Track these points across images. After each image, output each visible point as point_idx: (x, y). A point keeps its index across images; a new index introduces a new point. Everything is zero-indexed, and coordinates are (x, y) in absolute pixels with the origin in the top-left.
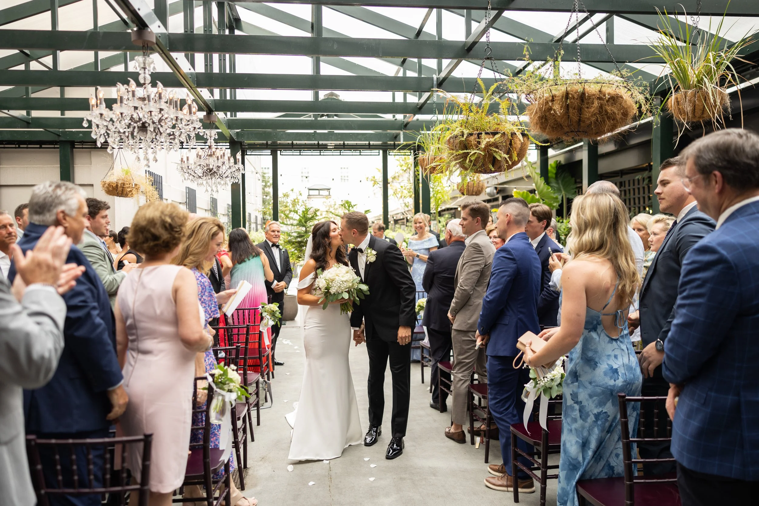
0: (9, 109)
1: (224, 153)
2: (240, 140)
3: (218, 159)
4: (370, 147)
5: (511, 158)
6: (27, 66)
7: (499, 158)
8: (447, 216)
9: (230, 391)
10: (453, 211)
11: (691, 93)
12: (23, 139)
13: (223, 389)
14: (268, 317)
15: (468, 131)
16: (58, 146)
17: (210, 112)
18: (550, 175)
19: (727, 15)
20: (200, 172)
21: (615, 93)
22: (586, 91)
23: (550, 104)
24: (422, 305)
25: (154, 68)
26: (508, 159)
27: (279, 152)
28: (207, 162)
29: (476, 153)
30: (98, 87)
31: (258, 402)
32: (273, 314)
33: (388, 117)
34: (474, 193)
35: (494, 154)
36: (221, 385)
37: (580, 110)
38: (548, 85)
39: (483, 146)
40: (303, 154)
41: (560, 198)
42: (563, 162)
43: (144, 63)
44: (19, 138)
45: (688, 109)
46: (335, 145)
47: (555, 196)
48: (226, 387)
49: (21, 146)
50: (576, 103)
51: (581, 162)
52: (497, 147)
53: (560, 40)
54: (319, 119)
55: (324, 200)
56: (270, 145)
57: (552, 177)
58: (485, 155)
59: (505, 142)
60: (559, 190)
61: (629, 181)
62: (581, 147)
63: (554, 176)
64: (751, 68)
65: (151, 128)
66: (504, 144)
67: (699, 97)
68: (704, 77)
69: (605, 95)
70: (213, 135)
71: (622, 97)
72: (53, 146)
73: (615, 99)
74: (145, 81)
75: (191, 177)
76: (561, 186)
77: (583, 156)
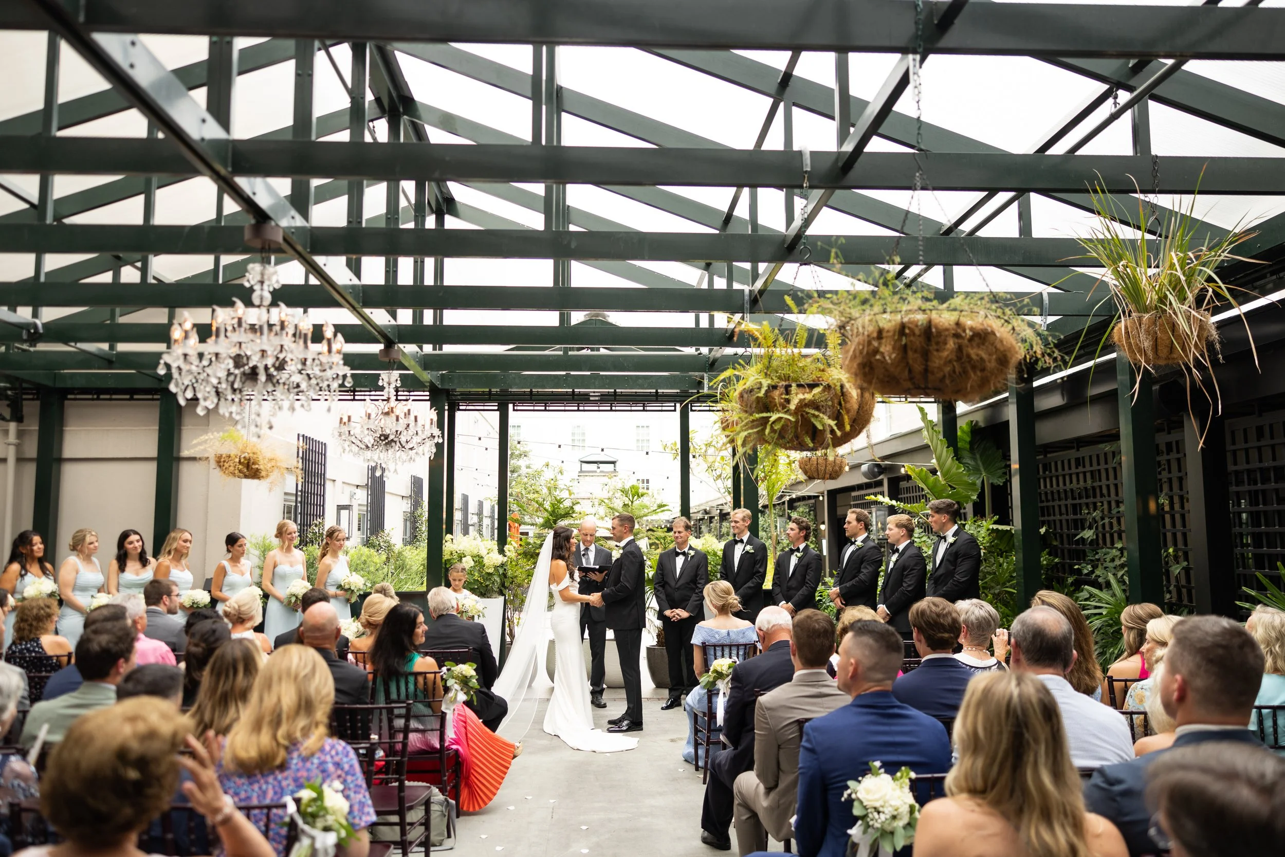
0: (77, 340)
1: (409, 410)
2: (446, 387)
3: (397, 420)
4: (657, 398)
5: (840, 425)
6: (117, 275)
7: (820, 427)
8: (801, 509)
9: (327, 829)
10: (813, 501)
11: (1149, 318)
12: (104, 386)
13: (313, 825)
14: (457, 687)
15: (769, 381)
16: (158, 397)
17: (390, 345)
18: (960, 445)
19: (1200, 192)
20: (369, 440)
21: (981, 327)
22: (933, 323)
23: (875, 344)
24: (719, 669)
25: (277, 282)
26: (835, 428)
27: (511, 406)
28: (382, 424)
29: (780, 418)
30: (215, 307)
31: (428, 837)
32: (464, 681)
33: (689, 351)
34: (828, 476)
35: (813, 420)
36: (310, 819)
37: (926, 355)
38: (872, 313)
39: (792, 406)
40: (551, 408)
41: (979, 482)
42: (982, 424)
43: (262, 274)
44: (99, 384)
45: (1146, 344)
46: (602, 395)
47: (970, 480)
48: (320, 823)
49: (102, 397)
50: (918, 342)
51: (1007, 423)
52: (817, 408)
53: (950, 230)
54: (570, 353)
55: (606, 480)
56: (494, 395)
57: (964, 449)
58: (797, 422)
59: (832, 399)
60: (976, 471)
61: (1090, 457)
62: (1006, 399)
63: (968, 446)
64: (1268, 275)
65: (262, 377)
66: (830, 403)
67: (1162, 325)
68: (1168, 293)
69: (964, 331)
70: (393, 379)
71: (993, 333)
72: (150, 397)
73: (982, 337)
74: (261, 301)
75: (354, 448)
76: (980, 464)
77: (1011, 414)
